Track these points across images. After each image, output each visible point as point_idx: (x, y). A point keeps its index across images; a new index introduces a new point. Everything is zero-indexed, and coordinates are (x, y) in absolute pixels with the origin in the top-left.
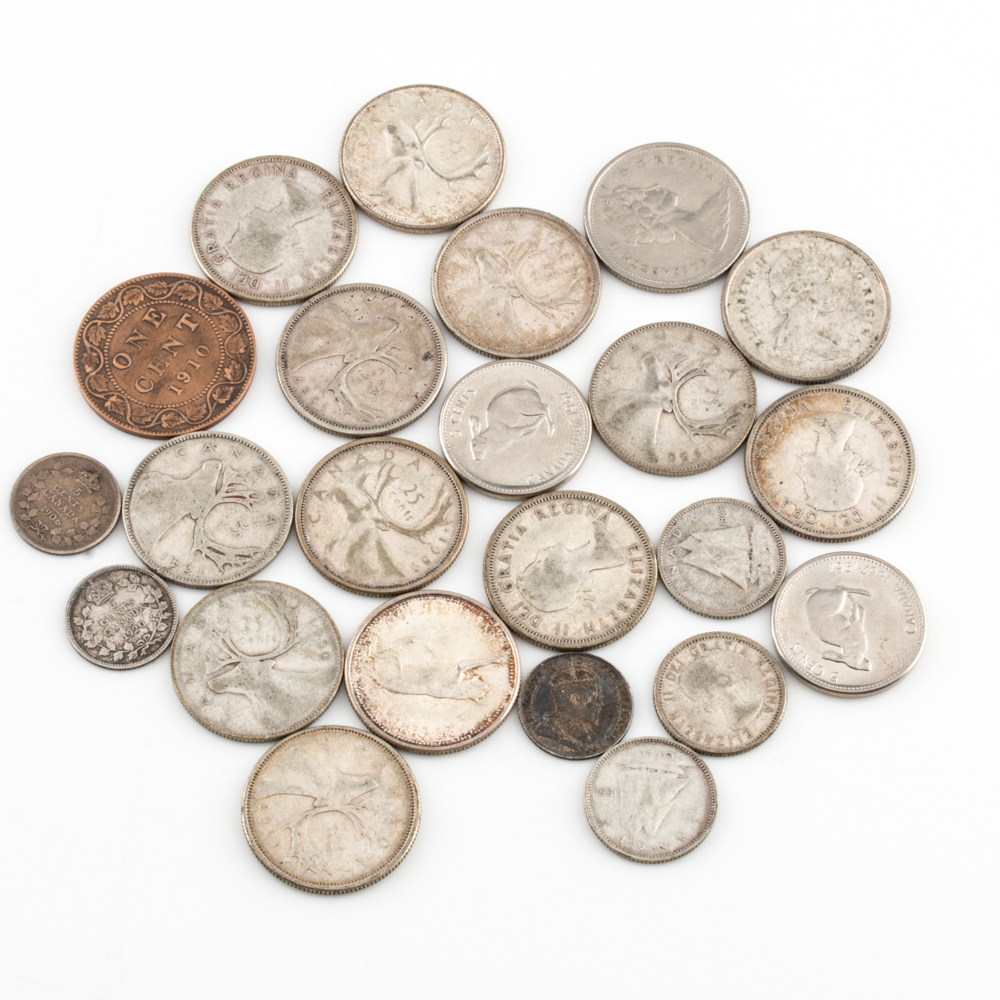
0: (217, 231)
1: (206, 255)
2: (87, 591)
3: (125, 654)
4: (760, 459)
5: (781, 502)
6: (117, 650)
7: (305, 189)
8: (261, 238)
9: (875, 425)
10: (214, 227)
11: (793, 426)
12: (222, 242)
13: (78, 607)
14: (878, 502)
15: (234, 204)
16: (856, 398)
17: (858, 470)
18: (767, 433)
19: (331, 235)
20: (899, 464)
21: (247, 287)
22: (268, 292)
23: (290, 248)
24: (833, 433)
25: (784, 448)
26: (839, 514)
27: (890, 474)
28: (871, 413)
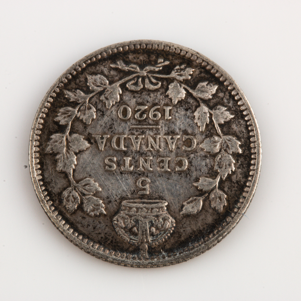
2: (162, 239)
3: (192, 84)
6: (198, 102)
13: (198, 225)
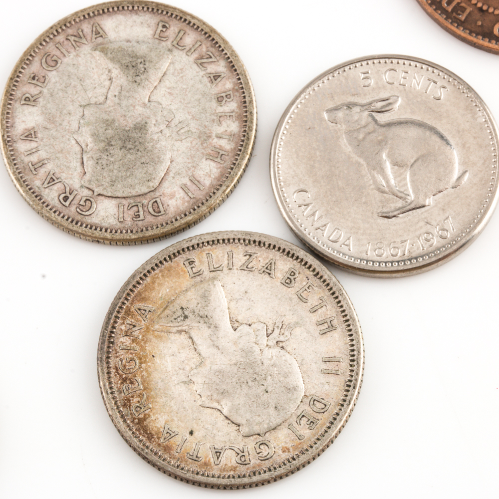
0: (57, 170)
1: (65, 212)
4: (141, 421)
5: (212, 459)
7: (128, 41)
8: (120, 143)
9: (246, 268)
10: (49, 167)
11: (148, 348)
12: (73, 179)
14: (331, 366)
15: (51, 120)
16: (197, 251)
17: (272, 343)
18: (124, 381)
19: (206, 80)
20: (316, 297)
21: (150, 219)
22: (182, 208)
23: (167, 132)
24: (205, 318)
25: (160, 384)
26: (293, 420)
27: (315, 318)
28: (231, 256)
